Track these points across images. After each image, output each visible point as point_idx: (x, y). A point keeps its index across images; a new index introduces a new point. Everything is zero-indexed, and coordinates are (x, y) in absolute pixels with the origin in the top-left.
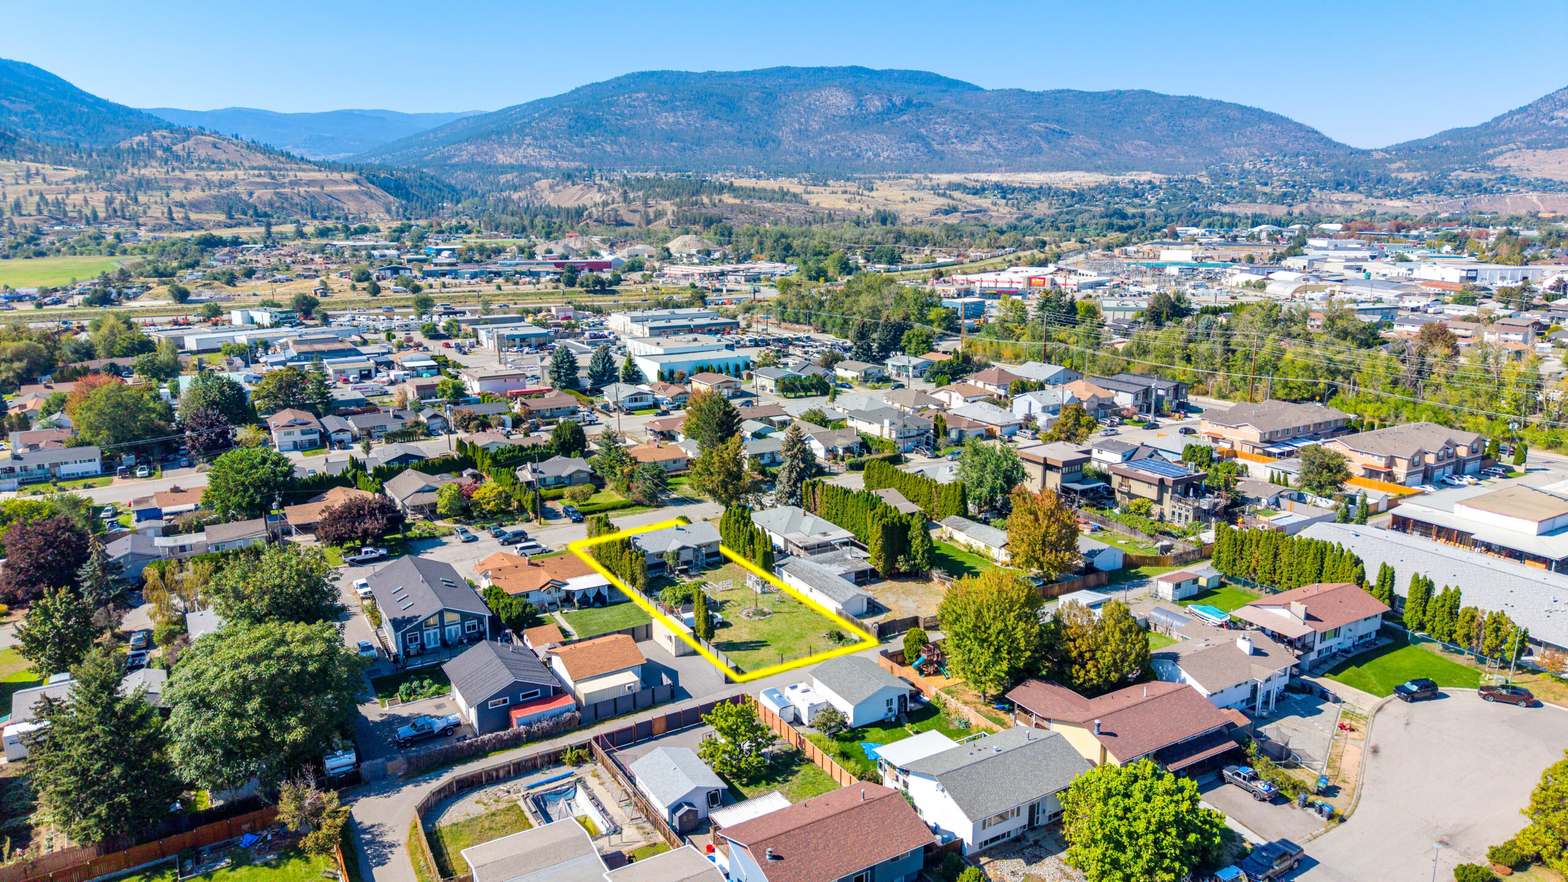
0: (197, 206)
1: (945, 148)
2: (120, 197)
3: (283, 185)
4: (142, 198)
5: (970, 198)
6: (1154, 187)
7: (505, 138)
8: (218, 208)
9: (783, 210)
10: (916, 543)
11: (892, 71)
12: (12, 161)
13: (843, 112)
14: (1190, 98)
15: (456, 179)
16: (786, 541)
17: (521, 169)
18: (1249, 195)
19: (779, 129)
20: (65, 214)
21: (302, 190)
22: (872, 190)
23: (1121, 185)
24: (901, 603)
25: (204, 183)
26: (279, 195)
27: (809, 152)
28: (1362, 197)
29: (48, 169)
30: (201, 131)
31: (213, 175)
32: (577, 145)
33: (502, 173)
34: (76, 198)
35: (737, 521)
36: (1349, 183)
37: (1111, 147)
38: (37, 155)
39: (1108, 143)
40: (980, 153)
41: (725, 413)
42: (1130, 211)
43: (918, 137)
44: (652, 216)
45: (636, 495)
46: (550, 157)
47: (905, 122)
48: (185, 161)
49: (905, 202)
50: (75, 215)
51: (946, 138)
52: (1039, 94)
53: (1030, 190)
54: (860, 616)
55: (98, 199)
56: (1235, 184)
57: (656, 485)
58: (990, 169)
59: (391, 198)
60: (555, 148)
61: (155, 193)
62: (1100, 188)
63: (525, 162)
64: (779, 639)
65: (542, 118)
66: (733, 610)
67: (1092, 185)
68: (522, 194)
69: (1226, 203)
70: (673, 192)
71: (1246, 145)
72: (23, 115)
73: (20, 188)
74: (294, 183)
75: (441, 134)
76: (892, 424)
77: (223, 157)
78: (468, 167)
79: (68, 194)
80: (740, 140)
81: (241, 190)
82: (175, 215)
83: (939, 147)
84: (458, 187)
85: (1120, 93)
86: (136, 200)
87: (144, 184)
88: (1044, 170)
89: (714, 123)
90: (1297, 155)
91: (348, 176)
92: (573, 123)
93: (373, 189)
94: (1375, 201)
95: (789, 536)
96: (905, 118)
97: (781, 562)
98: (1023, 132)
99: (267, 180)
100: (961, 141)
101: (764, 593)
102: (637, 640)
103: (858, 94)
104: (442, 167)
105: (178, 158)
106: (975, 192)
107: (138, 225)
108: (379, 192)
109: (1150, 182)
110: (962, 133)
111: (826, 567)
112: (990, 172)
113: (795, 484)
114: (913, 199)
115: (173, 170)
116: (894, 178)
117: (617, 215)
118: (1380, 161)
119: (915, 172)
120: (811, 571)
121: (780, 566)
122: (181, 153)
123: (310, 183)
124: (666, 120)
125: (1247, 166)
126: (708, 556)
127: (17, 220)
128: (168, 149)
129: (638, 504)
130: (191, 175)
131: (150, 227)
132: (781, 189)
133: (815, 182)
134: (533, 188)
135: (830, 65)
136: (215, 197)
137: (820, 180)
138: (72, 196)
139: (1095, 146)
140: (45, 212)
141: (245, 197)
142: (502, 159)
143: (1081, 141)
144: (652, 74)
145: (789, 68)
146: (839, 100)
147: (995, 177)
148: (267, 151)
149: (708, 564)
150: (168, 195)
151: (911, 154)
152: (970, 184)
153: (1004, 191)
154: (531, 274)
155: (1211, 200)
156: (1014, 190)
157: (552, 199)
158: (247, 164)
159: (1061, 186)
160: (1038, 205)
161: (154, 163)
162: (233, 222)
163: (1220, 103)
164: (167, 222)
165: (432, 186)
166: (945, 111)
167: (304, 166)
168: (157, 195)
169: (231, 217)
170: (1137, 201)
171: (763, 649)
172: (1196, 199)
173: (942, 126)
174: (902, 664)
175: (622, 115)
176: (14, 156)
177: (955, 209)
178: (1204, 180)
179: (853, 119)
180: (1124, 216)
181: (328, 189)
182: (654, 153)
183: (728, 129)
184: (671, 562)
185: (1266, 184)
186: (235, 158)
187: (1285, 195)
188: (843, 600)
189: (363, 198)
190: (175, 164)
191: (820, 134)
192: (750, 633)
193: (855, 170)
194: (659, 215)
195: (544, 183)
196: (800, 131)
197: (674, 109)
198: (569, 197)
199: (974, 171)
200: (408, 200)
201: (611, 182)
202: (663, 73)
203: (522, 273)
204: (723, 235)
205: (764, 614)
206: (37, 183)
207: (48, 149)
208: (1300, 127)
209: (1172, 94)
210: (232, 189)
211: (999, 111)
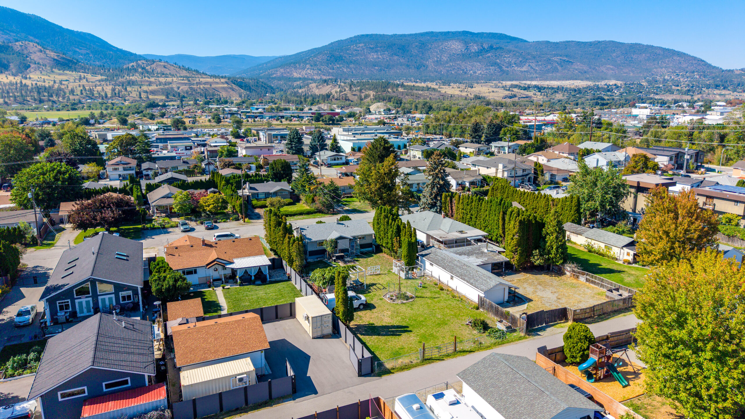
0: (153, 93)
1: (509, 69)
2: (118, 88)
3: (193, 84)
4: (129, 89)
5: (522, 91)
6: (618, 87)
7: (297, 65)
8: (163, 94)
9: (428, 94)
10: (550, 239)
11: (483, 33)
12: (74, 73)
13: (459, 52)
14: (636, 44)
15: (274, 84)
16: (429, 236)
17: (304, 79)
18: (669, 91)
19: (427, 60)
20: (93, 95)
21: (201, 86)
22: (472, 87)
23: (600, 86)
24: (540, 293)
25: (158, 83)
26: (191, 88)
27: (441, 71)
28: (731, 92)
29: (89, 76)
30: (160, 61)
31: (162, 80)
32: (331, 69)
33: (295, 81)
34: (99, 88)
35: (386, 217)
36: (723, 85)
37: (594, 69)
38: (85, 70)
39: (593, 67)
40: (527, 72)
41: (385, 148)
42: (606, 98)
43: (495, 64)
44: (363, 97)
45: (318, 205)
46: (318, 74)
47: (489, 57)
48: (151, 73)
49: (489, 92)
50: (97, 95)
51: (510, 64)
52: (557, 43)
53: (552, 88)
54: (502, 304)
55: (108, 89)
56: (661, 86)
57: (333, 198)
58: (532, 79)
59: (242, 91)
60: (320, 70)
61: (135, 87)
62: (589, 88)
63: (306, 76)
64: (421, 324)
65: (315, 56)
66: (379, 293)
67: (585, 86)
68: (303, 90)
69: (657, 94)
70: (374, 87)
71: (665, 67)
72: (85, 55)
73: (76, 84)
74: (198, 84)
75: (269, 65)
76: (504, 167)
77: (168, 72)
78: (279, 79)
79: (96, 87)
80: (408, 66)
81: (174, 86)
82: (142, 96)
83: (506, 69)
84: (275, 87)
85: (599, 42)
86: (126, 89)
87: (131, 83)
88: (559, 80)
89: (396, 58)
90: (693, 72)
91: (223, 80)
92: (329, 58)
93: (234, 86)
94: (738, 94)
95: (431, 233)
96: (489, 54)
97: (424, 253)
98: (549, 61)
99: (186, 82)
100: (517, 66)
101: (407, 278)
102: (264, 320)
103: (466, 43)
104: (268, 78)
105: (148, 72)
106: (525, 89)
107: (125, 100)
108: (237, 88)
109: (615, 85)
110: (518, 62)
111: (465, 259)
112: (532, 80)
113: (435, 198)
114: (493, 92)
115: (145, 77)
116: (483, 83)
117: (346, 97)
118: (739, 75)
119: (494, 80)
120: (452, 261)
121: (423, 256)
122: (150, 70)
123: (206, 83)
124: (373, 56)
125: (666, 77)
126: (362, 246)
127: (71, 97)
128: (143, 68)
129: (319, 211)
130: (152, 79)
131: (131, 101)
132: (427, 86)
133: (444, 84)
134: (308, 87)
135: (452, 31)
136: (162, 89)
137: (447, 83)
138: (97, 88)
139: (585, 68)
140: (84, 94)
141: (176, 89)
142: (296, 75)
143: (578, 66)
144: (367, 35)
145: (432, 32)
146: (456, 46)
147: (534, 83)
148: (188, 70)
149: (362, 253)
150: (140, 88)
151: (492, 72)
152: (522, 85)
153: (539, 89)
154: (299, 117)
155: (649, 93)
156: (544, 88)
157: (317, 92)
158: (178, 75)
159: (569, 86)
160: (557, 95)
161: (137, 74)
162: (168, 100)
163: (652, 47)
164: (138, 99)
165: (262, 86)
166: (509, 51)
167: (204, 76)
168: (136, 88)
169: (168, 97)
170: (609, 93)
171: (404, 335)
172: (641, 92)
173: (508, 58)
174: (563, 362)
175: (352, 54)
176: (75, 70)
177: (515, 96)
178: (644, 84)
179: (463, 55)
180: (603, 99)
181: (214, 86)
182: (367, 72)
183: (402, 60)
184: (329, 249)
185: (678, 86)
186: (173, 72)
187: (689, 91)
188: (485, 288)
189: (229, 90)
190: (146, 75)
191: (447, 62)
192: (392, 317)
193: (464, 79)
194: (367, 96)
195: (314, 85)
196: (437, 61)
197: (377, 52)
198: (325, 90)
199: (523, 80)
200: (250, 92)
201: (345, 83)
202: (372, 35)
203: (294, 117)
204: (397, 103)
205: (407, 298)
206: (84, 82)
207: (91, 67)
208: (695, 58)
209: (626, 42)
210: (171, 86)
211: (537, 51)
